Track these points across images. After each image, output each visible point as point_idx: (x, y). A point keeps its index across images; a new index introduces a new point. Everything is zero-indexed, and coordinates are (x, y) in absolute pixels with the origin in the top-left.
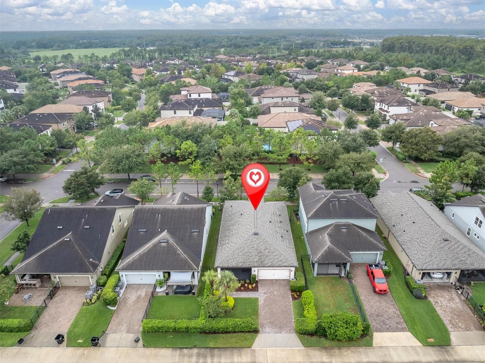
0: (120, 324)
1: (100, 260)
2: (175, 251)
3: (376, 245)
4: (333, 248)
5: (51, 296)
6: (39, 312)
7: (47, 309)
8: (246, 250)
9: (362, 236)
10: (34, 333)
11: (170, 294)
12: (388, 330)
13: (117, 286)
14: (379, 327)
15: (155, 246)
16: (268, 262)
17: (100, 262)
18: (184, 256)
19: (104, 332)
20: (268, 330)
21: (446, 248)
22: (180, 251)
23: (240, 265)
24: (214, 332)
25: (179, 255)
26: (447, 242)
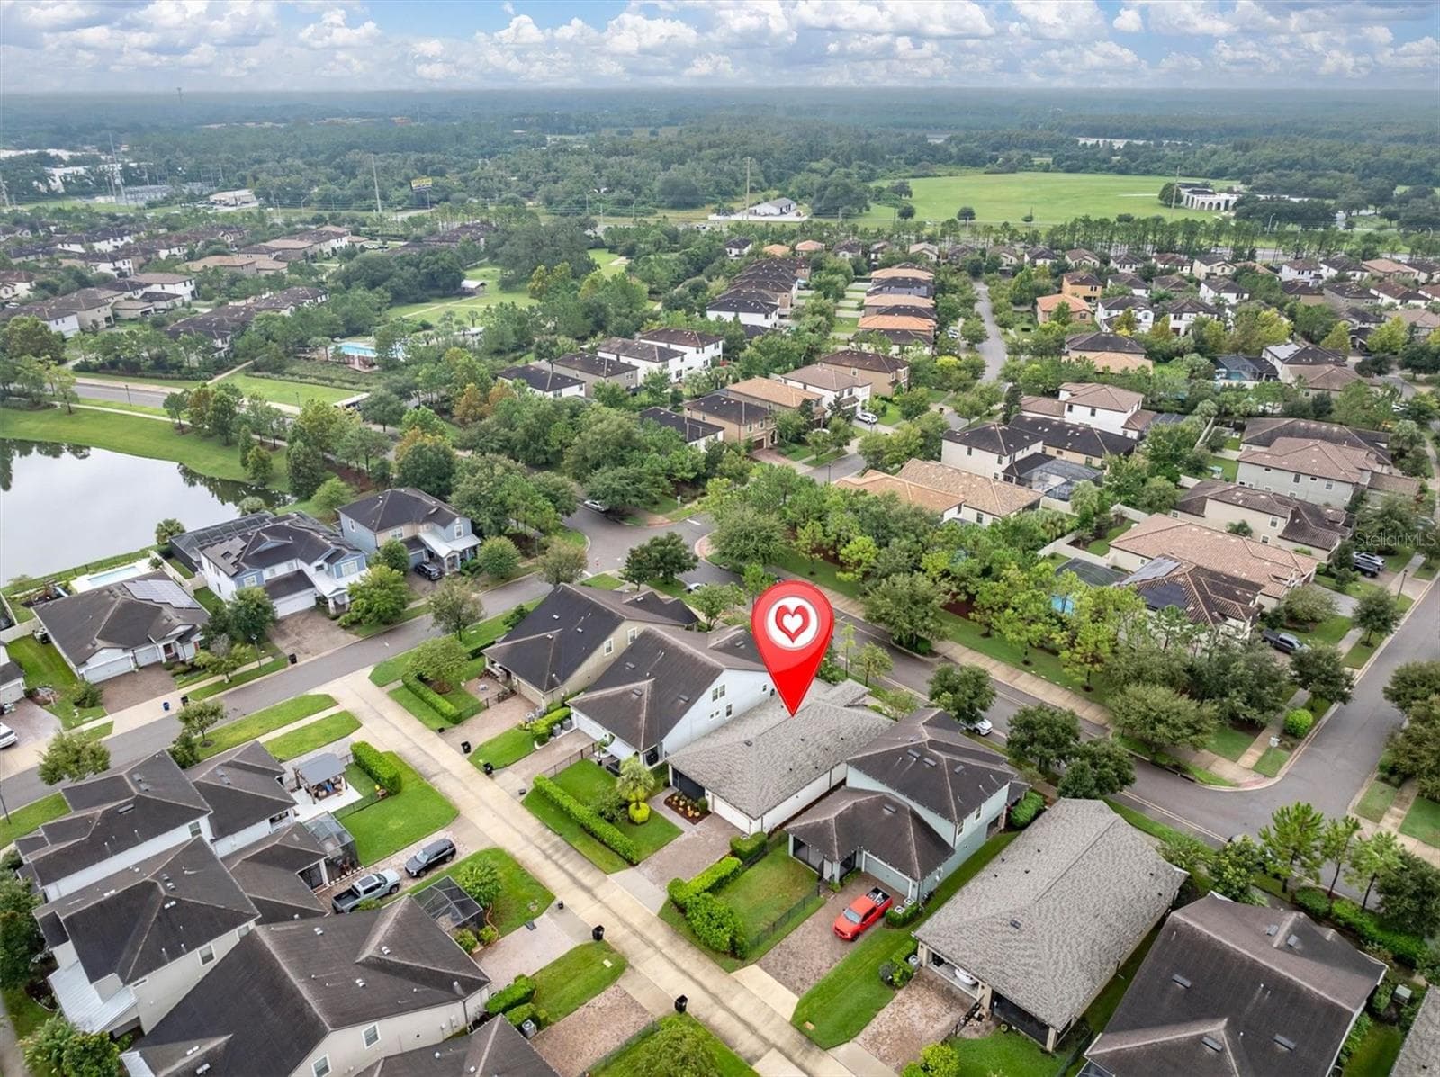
0: (526, 767)
1: (564, 678)
2: (640, 711)
3: (911, 864)
4: (830, 826)
5: (501, 699)
6: (480, 708)
7: (486, 711)
8: (715, 759)
9: (906, 838)
10: (458, 728)
11: (603, 767)
12: (777, 976)
13: (560, 722)
14: (773, 963)
15: (626, 693)
16: (726, 791)
17: (563, 682)
18: (642, 724)
19: (506, 766)
20: (647, 871)
21: (998, 937)
22: (643, 716)
23: (692, 775)
24: (593, 834)
25: (639, 719)
26: (1013, 929)
